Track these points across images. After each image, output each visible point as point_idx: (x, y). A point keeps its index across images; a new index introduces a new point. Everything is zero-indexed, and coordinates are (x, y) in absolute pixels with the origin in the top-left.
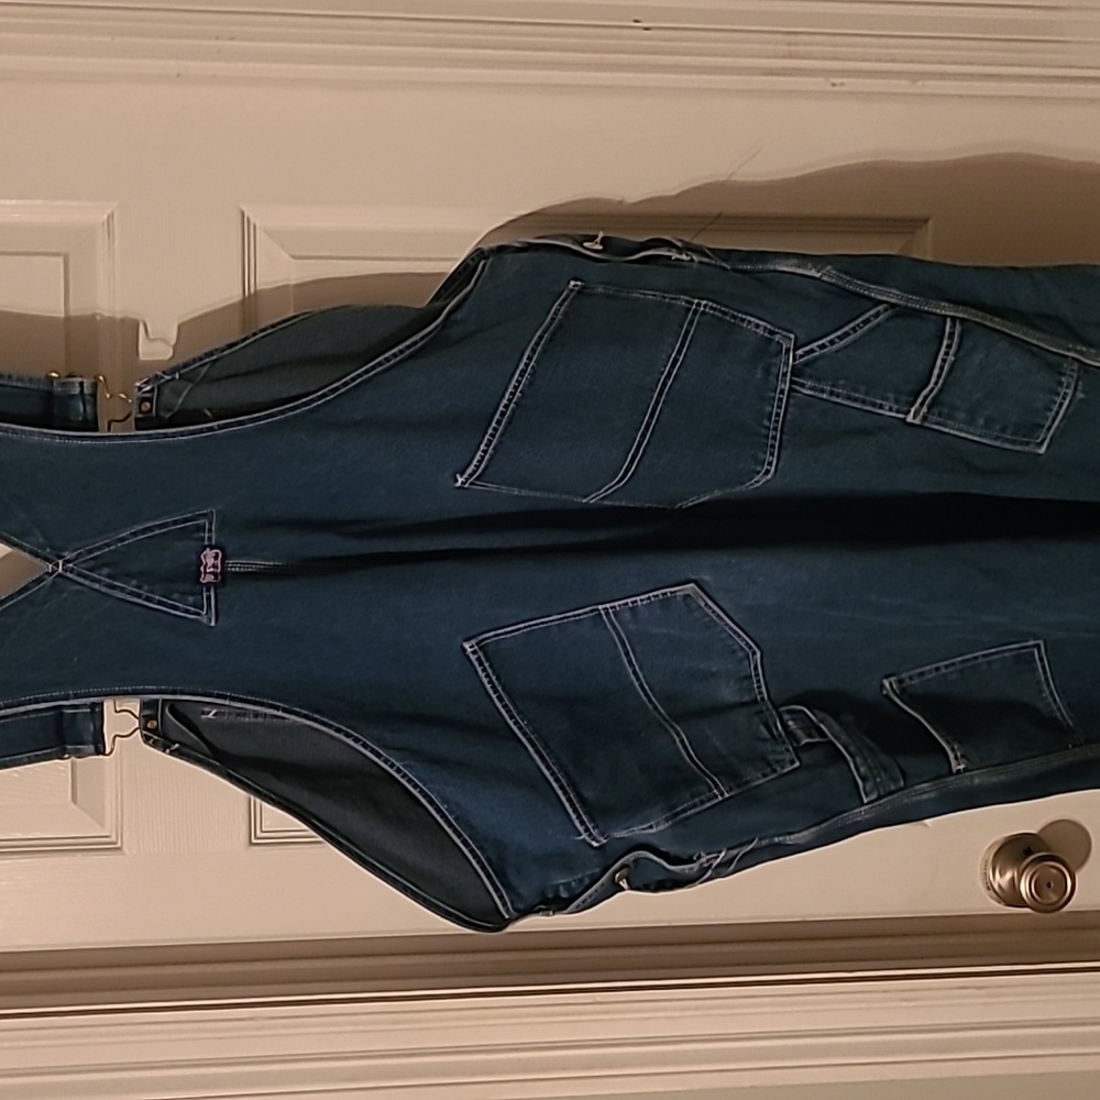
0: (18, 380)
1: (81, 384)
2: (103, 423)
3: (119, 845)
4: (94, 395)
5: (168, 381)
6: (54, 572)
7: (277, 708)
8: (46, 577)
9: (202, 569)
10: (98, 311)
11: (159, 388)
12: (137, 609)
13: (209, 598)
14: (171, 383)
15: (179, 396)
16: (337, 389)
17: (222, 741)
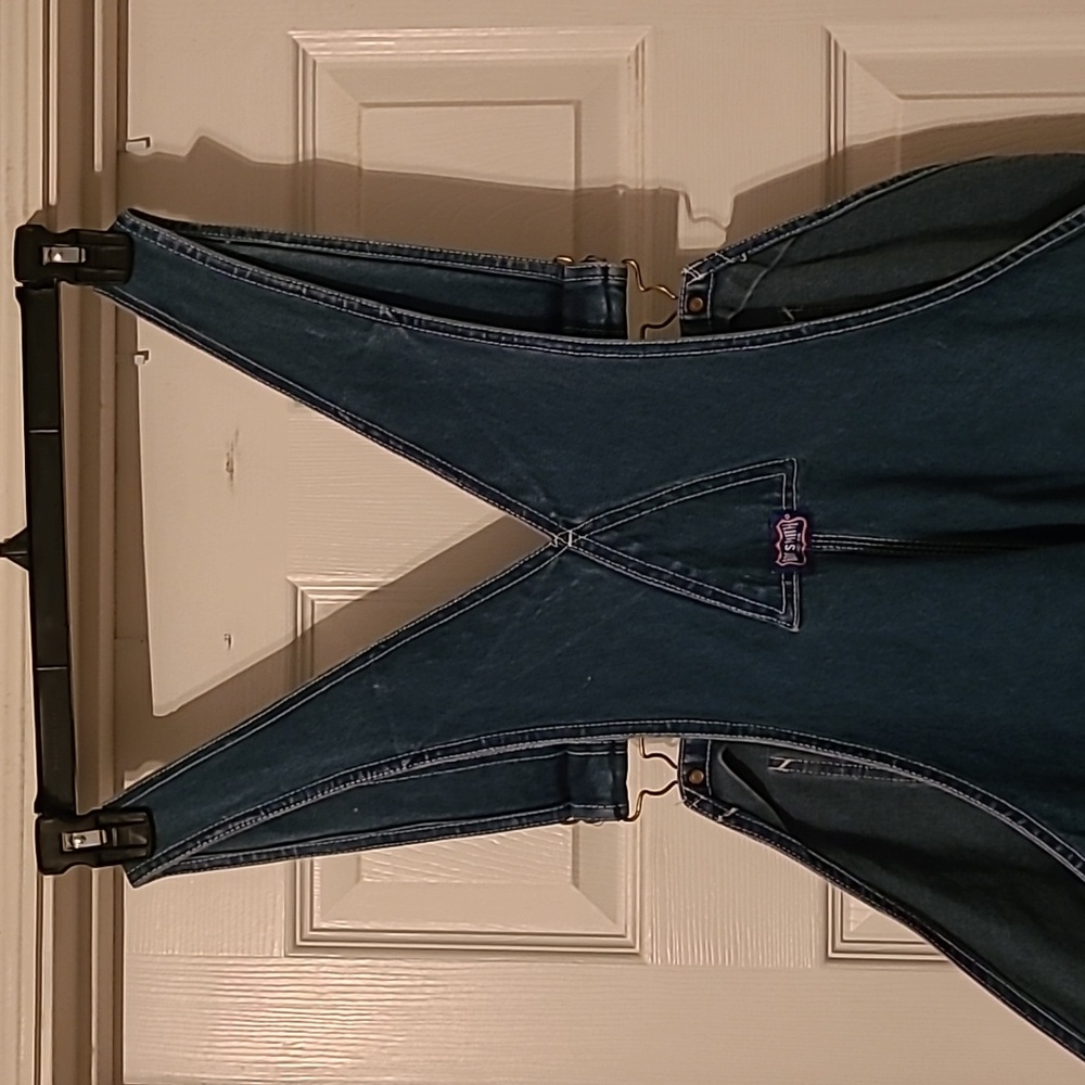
0: (514, 266)
1: (605, 270)
2: (633, 328)
3: (637, 950)
4: (622, 288)
5: (730, 265)
6: (560, 548)
7: (889, 761)
8: (550, 553)
9: (778, 545)
10: (620, 182)
11: (716, 274)
12: (679, 604)
13: (789, 590)
14: (735, 269)
15: (747, 288)
16: (991, 270)
17: (800, 807)
